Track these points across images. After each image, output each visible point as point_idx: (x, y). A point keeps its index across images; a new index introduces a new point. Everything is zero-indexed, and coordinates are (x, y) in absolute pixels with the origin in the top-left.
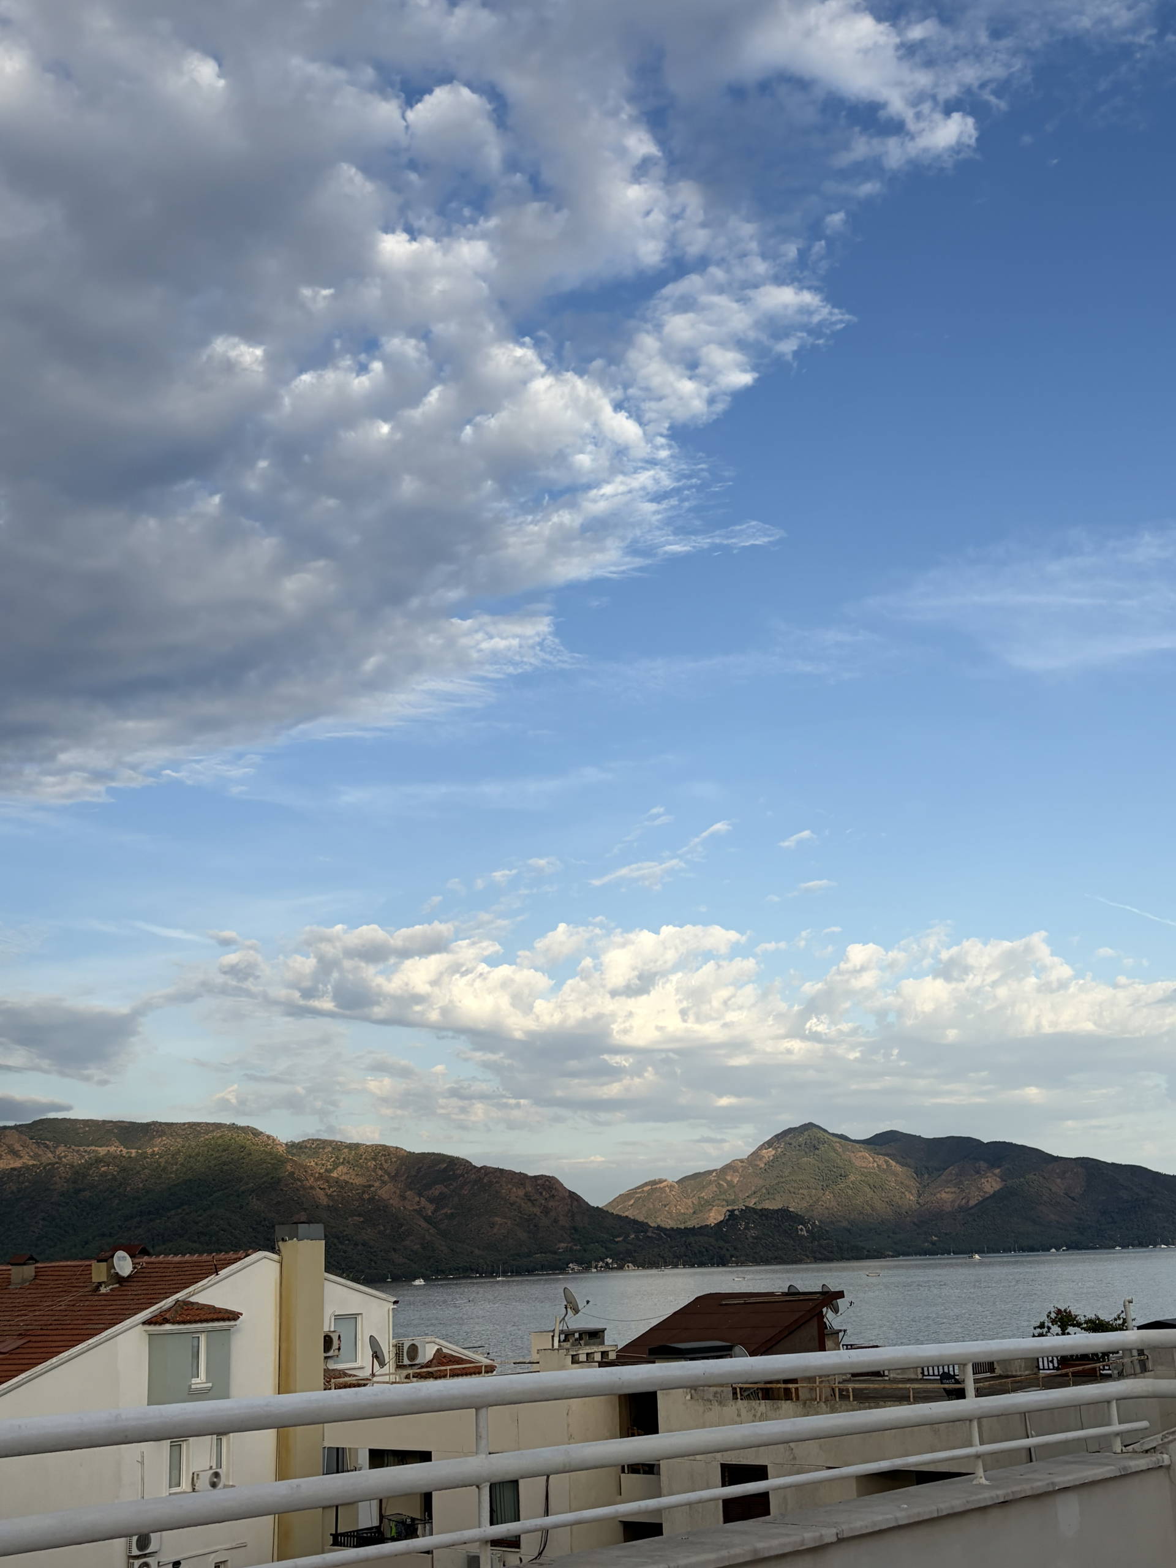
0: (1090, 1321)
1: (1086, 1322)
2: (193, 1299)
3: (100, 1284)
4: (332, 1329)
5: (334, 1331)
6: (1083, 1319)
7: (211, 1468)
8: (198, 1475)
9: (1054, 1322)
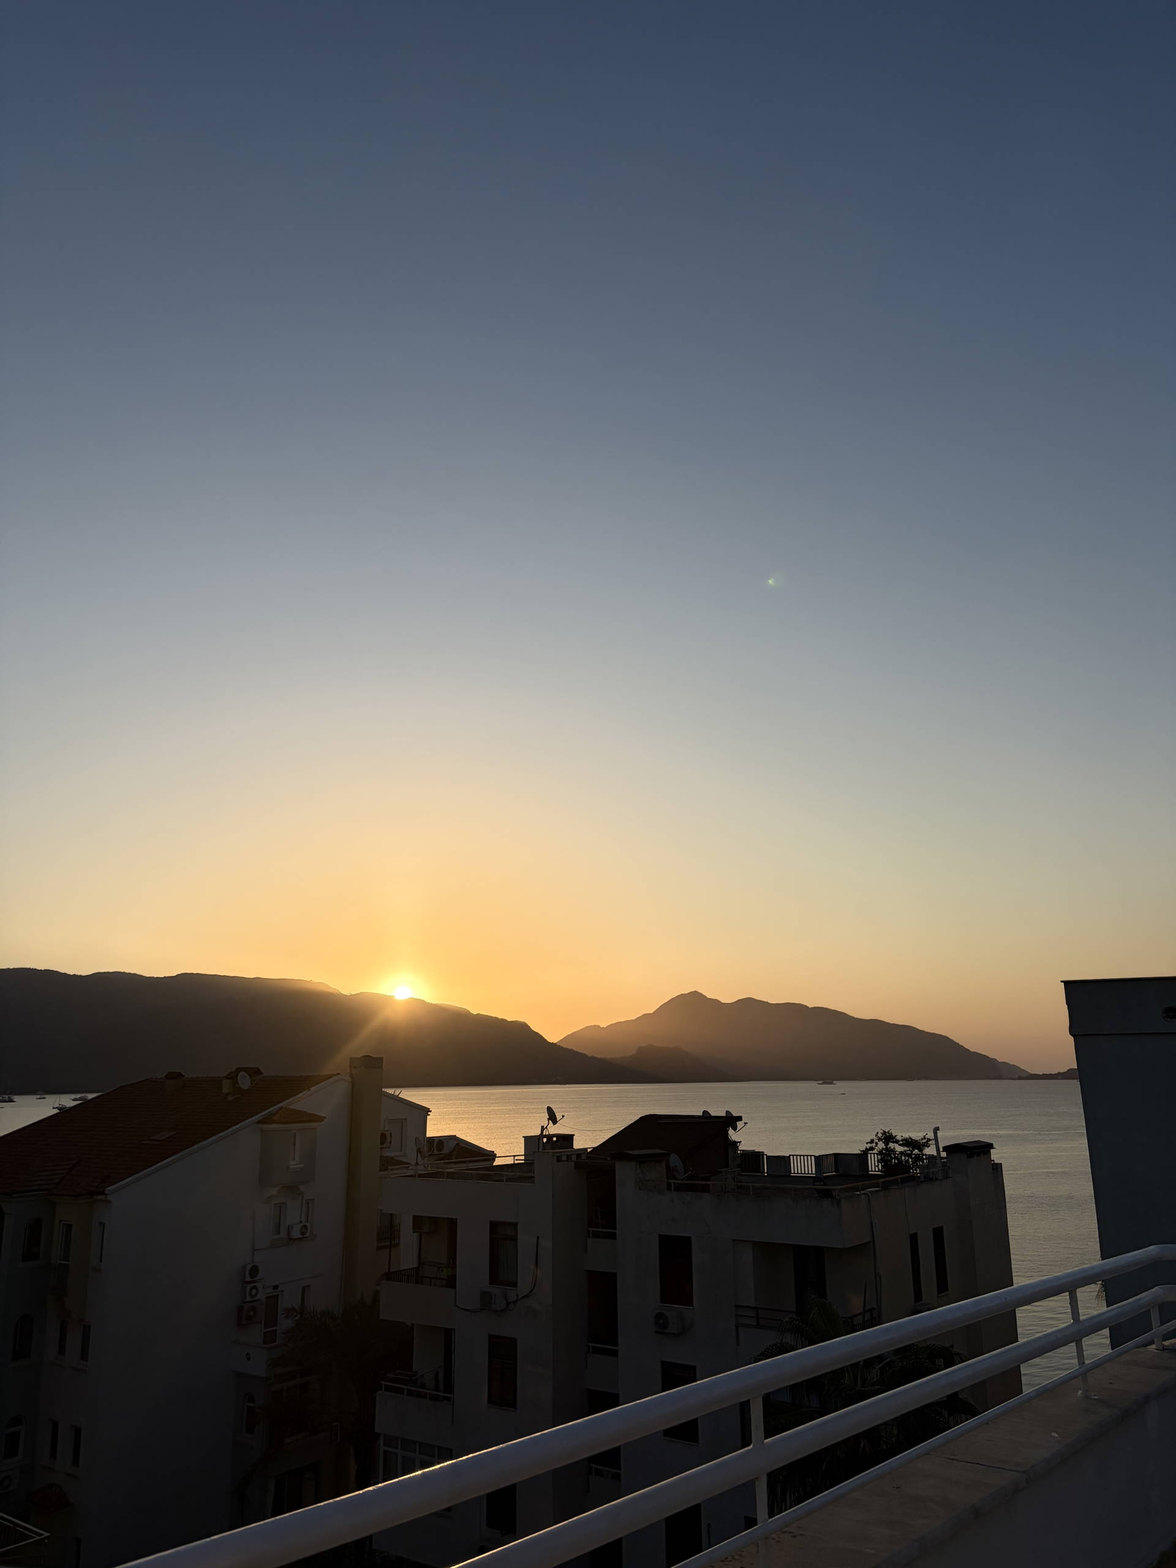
0: (905, 1140)
1: (902, 1140)
2: (292, 1107)
3: (228, 1094)
4: (386, 1129)
5: (387, 1131)
6: (899, 1138)
7: (301, 1222)
8: (292, 1227)
9: (880, 1139)
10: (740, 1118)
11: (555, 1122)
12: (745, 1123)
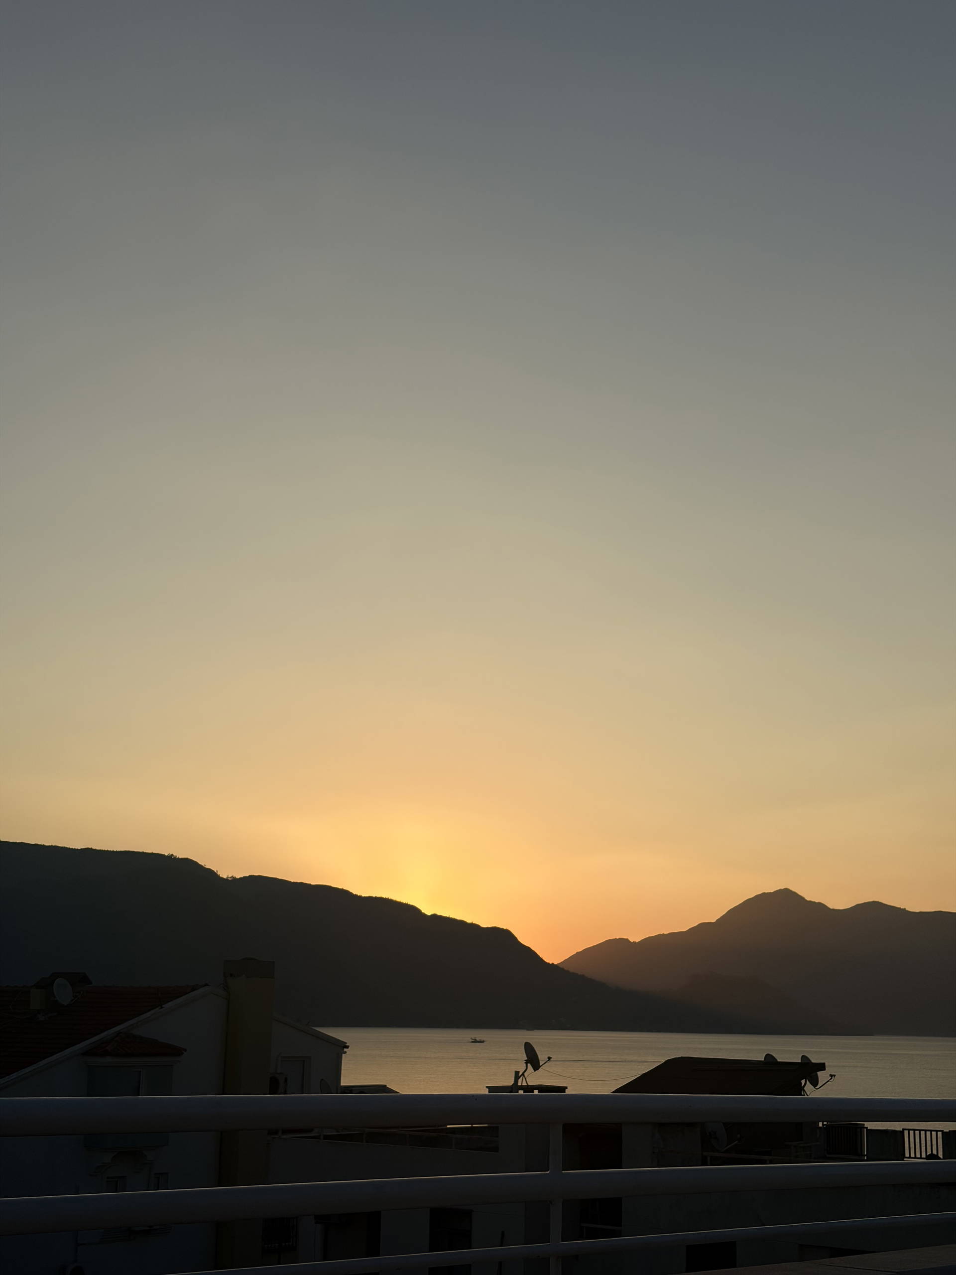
2: (135, 1032)
3: (38, 1011)
4: (279, 1071)
5: (281, 1074)
10: (822, 1067)
11: (536, 1067)
12: (831, 1076)
